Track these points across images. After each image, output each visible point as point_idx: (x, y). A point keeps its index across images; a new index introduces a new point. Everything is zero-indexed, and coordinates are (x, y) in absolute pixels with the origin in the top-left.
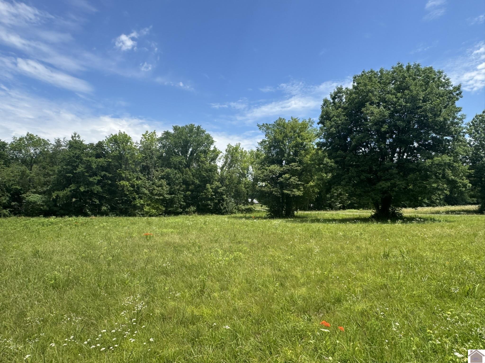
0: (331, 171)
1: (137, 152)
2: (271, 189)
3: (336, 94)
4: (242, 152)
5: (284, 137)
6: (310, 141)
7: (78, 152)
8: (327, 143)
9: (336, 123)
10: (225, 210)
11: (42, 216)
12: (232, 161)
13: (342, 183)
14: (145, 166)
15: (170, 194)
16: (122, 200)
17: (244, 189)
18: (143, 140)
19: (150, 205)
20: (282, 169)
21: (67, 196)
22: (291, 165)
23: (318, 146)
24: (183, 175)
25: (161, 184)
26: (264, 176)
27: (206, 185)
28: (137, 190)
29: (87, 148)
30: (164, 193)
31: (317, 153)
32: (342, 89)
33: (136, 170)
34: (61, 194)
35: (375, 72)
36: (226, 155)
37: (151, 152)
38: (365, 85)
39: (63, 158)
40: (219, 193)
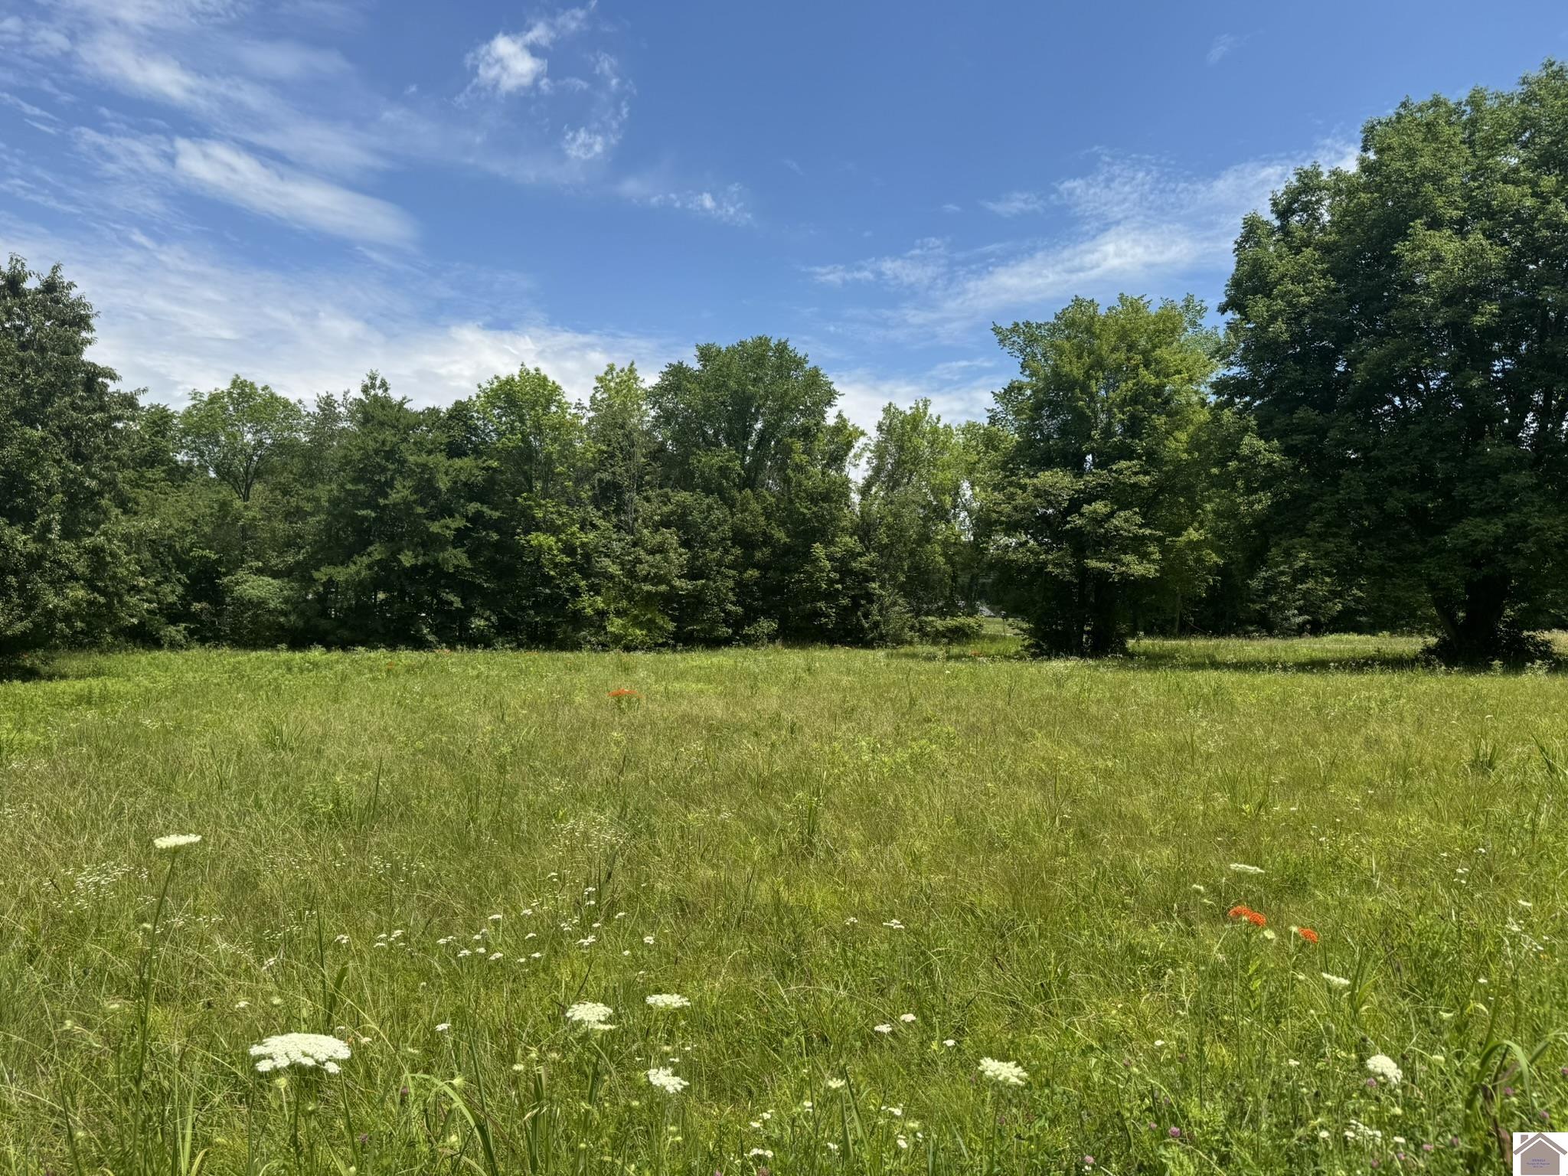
0: (1266, 485)
1: (581, 437)
2: (1038, 554)
3: (1294, 195)
4: (935, 431)
5: (1091, 367)
6: (1191, 380)
7: (388, 435)
8: (1253, 382)
9: (1289, 303)
10: (875, 633)
11: (284, 646)
12: (898, 464)
13: (1310, 525)
14: (608, 483)
15: (692, 576)
16: (536, 595)
17: (941, 560)
18: (599, 396)
19: (627, 615)
20: (1080, 485)
21: (361, 582)
22: (1114, 467)
23: (1218, 393)
24: (733, 514)
25: (662, 544)
26: (1015, 508)
27: (810, 547)
28: (583, 563)
29: (420, 424)
30: (670, 573)
31: (1216, 419)
32: (1318, 175)
33: (579, 498)
34: (341, 574)
35: (1451, 104)
36: (877, 445)
37: (627, 436)
38: (1411, 154)
39: (345, 456)
40: (856, 574)
